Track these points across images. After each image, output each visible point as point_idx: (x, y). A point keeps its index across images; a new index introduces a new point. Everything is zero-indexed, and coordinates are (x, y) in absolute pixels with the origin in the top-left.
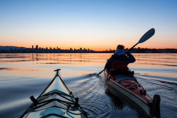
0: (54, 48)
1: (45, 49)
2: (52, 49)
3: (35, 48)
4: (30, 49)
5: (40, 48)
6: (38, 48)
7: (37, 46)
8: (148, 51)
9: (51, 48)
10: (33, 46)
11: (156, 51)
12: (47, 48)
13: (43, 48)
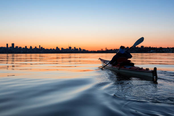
0: (36, 47)
1: (23, 48)
2: (33, 48)
3: (10, 47)
4: (4, 48)
5: (17, 47)
6: (15, 47)
7: (13, 44)
8: (151, 51)
9: (31, 47)
10: (7, 45)
11: (161, 51)
12: (26, 47)
13: (20, 48)
